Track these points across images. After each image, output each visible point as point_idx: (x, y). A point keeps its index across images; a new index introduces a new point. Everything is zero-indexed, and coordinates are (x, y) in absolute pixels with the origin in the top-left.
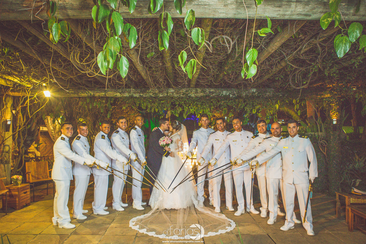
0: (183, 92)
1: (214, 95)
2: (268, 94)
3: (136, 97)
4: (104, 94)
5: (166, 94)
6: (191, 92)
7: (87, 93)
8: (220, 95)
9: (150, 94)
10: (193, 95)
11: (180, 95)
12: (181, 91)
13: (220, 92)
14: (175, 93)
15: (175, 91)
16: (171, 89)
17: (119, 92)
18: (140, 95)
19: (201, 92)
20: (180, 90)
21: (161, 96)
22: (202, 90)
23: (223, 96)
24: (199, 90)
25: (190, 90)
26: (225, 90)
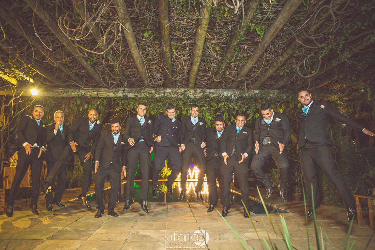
0: (181, 92)
1: (214, 95)
2: (272, 95)
3: (131, 98)
4: (96, 93)
5: (163, 95)
6: (190, 92)
7: (77, 92)
8: (221, 96)
9: (146, 94)
10: (192, 96)
11: (178, 95)
12: (179, 91)
13: (221, 93)
14: (173, 93)
15: (172, 91)
16: (169, 89)
17: (112, 92)
18: (135, 95)
20: (177, 90)
21: (157, 96)
22: (201, 91)
23: (224, 97)
24: (198, 91)
25: (189, 91)
26: (226, 91)
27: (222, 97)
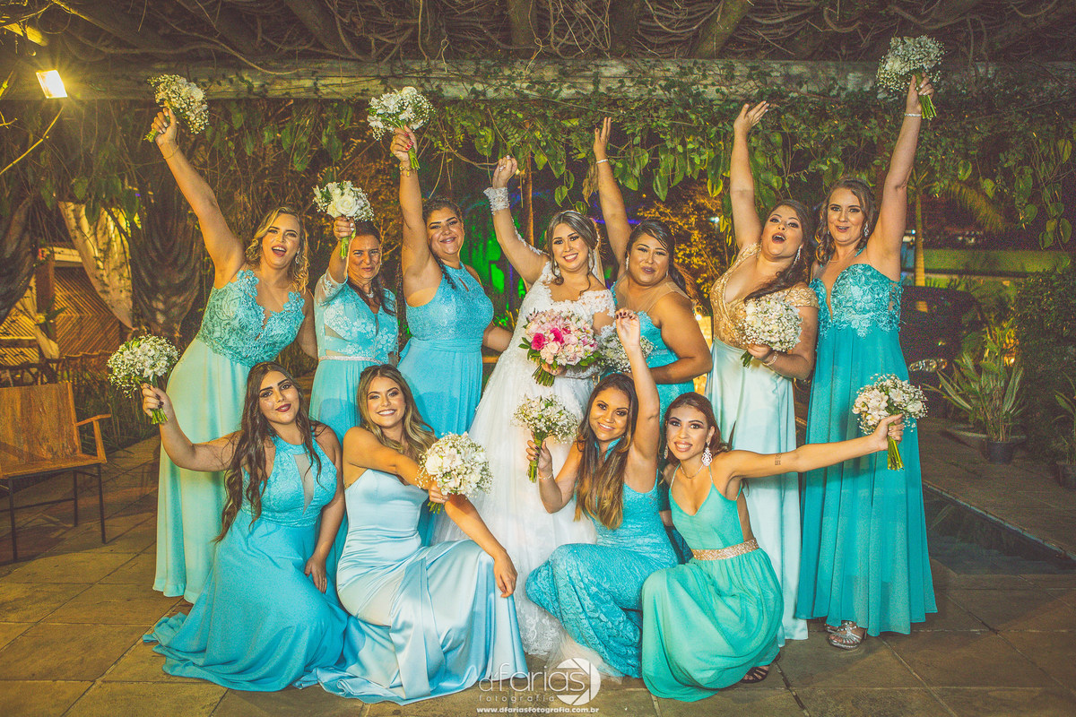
0: (669, 74)
1: (804, 89)
2: (1049, 86)
3: (455, 101)
4: (308, 83)
5: (591, 88)
6: (705, 77)
7: (231, 81)
8: (834, 93)
9: (517, 84)
10: (711, 93)
11: (655, 90)
12: (658, 72)
13: (833, 79)
14: (632, 80)
15: (631, 72)
16: (614, 62)
17: (378, 77)
18: (474, 91)
19: (750, 77)
20: (652, 67)
21: (566, 92)
22: (753, 68)
23: (843, 94)
24: (740, 69)
25: (699, 69)
26: (854, 69)
27: (838, 95)
